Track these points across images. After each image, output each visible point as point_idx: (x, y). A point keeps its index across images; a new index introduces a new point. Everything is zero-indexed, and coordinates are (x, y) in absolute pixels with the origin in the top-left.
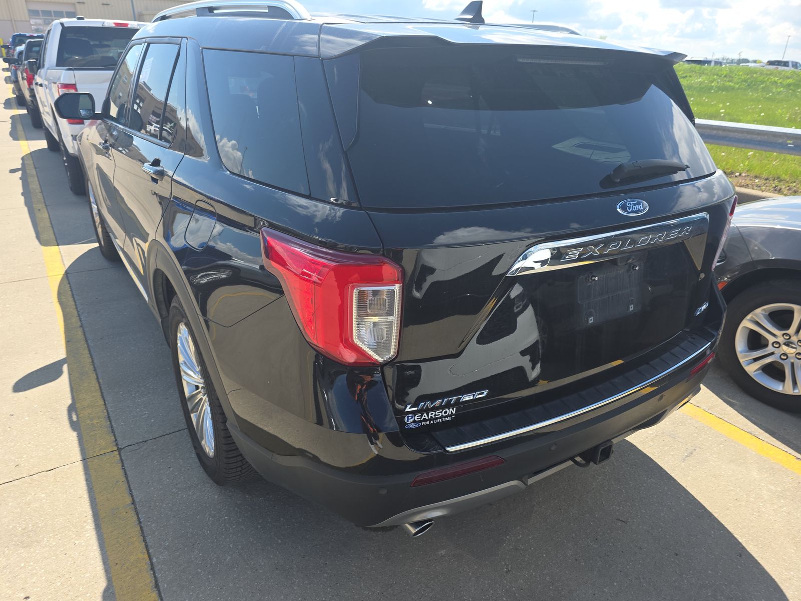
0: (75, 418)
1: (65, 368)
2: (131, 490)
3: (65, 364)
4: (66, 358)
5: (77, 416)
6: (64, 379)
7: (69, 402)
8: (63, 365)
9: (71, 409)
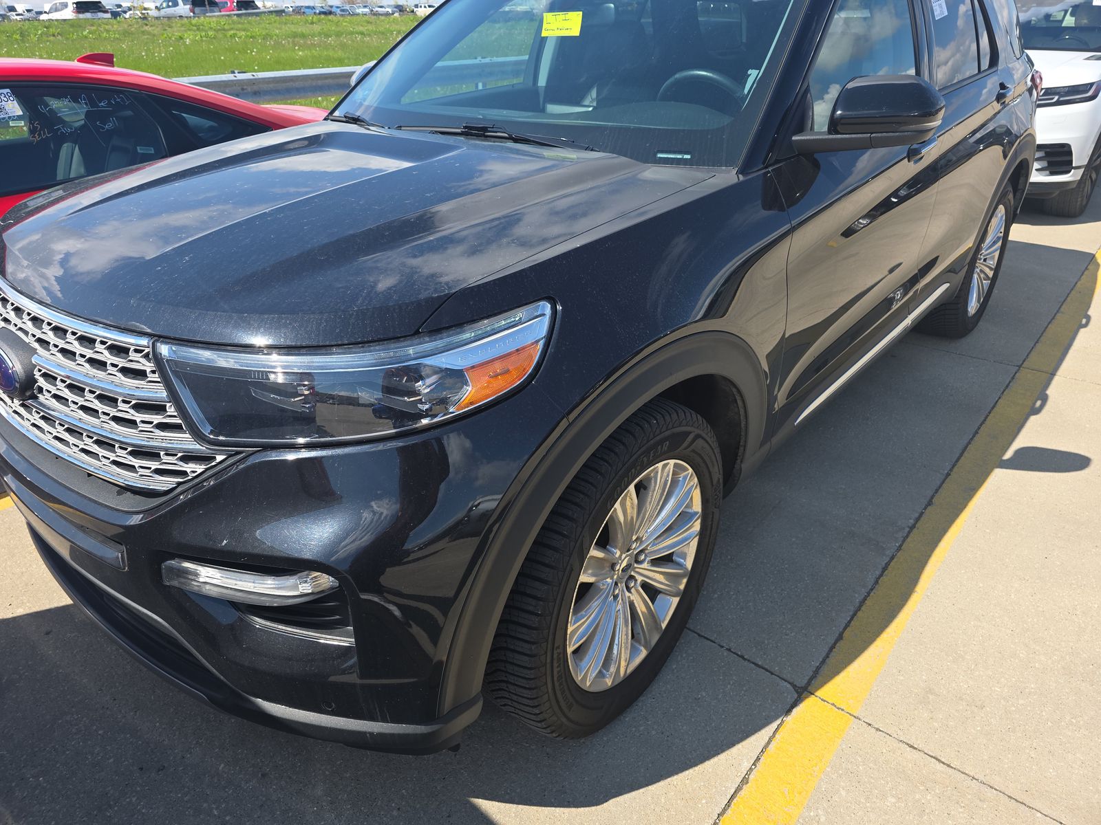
0: (1039, 403)
1: (1009, 454)
2: (1033, 348)
3: (1004, 460)
4: (998, 467)
5: (1035, 404)
6: (1024, 440)
7: (1033, 418)
8: (1007, 460)
9: (1037, 411)
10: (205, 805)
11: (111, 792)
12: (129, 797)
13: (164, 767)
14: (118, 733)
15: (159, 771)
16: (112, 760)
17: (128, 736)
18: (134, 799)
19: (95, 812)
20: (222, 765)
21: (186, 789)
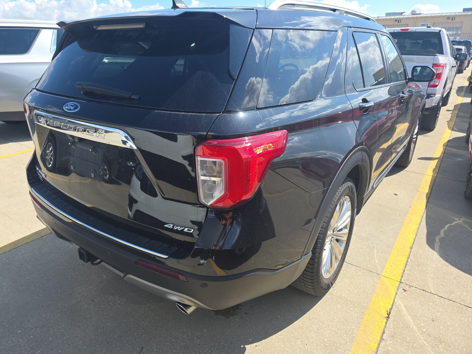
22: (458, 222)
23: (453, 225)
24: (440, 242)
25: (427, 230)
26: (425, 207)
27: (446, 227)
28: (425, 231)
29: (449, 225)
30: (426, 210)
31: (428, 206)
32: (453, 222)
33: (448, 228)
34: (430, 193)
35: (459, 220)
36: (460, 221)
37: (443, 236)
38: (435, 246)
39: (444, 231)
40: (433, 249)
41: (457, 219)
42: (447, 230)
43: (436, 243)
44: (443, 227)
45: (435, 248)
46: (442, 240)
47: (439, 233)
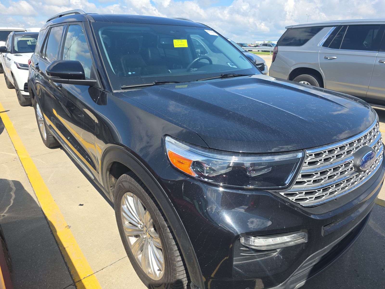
10: (362, 258)
11: (369, 282)
12: (368, 277)
13: (355, 270)
14: (348, 286)
15: (356, 271)
16: (359, 285)
17: (348, 283)
18: (369, 275)
19: (378, 285)
20: (348, 256)
21: (359, 263)
22: (4, 213)
23: (7, 207)
24: (11, 187)
25: (25, 190)
26: (42, 209)
27: (12, 202)
28: (26, 188)
29: (11, 205)
30: (40, 206)
31: (41, 212)
32: (9, 209)
33: (10, 202)
34: (54, 233)
35: (4, 216)
36: (2, 214)
37: (11, 193)
38: (13, 184)
39: (12, 197)
40: (13, 181)
41: (6, 215)
42: (10, 199)
43: (13, 185)
44: (15, 200)
45: (12, 182)
46: (11, 189)
47: (15, 193)
